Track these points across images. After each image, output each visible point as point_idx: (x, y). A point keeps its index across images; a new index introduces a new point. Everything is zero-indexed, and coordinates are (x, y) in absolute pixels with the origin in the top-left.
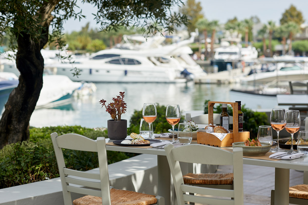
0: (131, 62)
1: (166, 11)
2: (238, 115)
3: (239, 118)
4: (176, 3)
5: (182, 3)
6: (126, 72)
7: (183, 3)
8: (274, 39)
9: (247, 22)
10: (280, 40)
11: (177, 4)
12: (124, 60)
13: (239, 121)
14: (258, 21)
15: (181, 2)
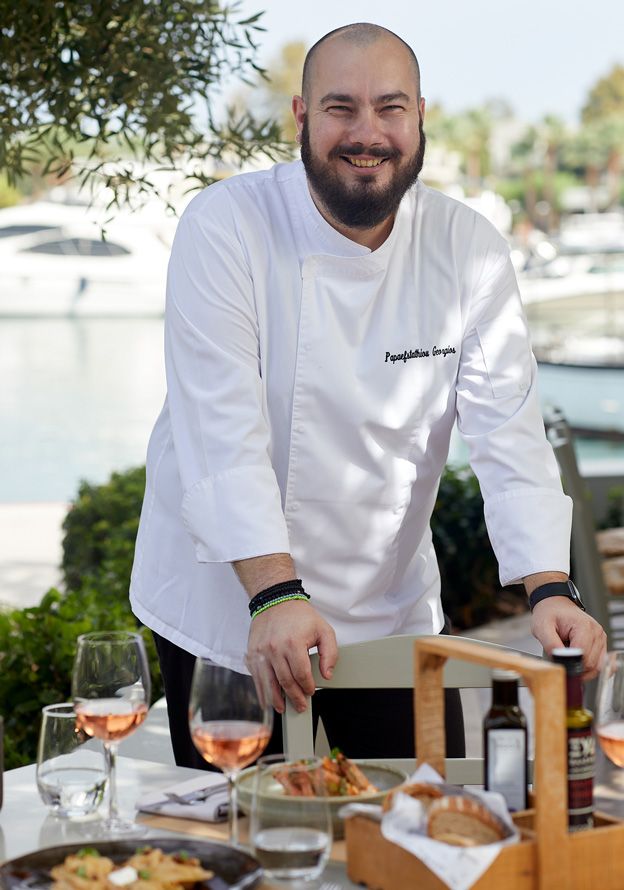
0: (102, 247)
1: (193, 104)
2: (562, 735)
3: (569, 749)
4: (233, 70)
5: (256, 73)
6: (83, 284)
7: (262, 71)
8: (562, 168)
9: (473, 116)
10: (580, 173)
11: (237, 72)
12: (76, 242)
13: (569, 768)
14: (508, 113)
15: (254, 66)
